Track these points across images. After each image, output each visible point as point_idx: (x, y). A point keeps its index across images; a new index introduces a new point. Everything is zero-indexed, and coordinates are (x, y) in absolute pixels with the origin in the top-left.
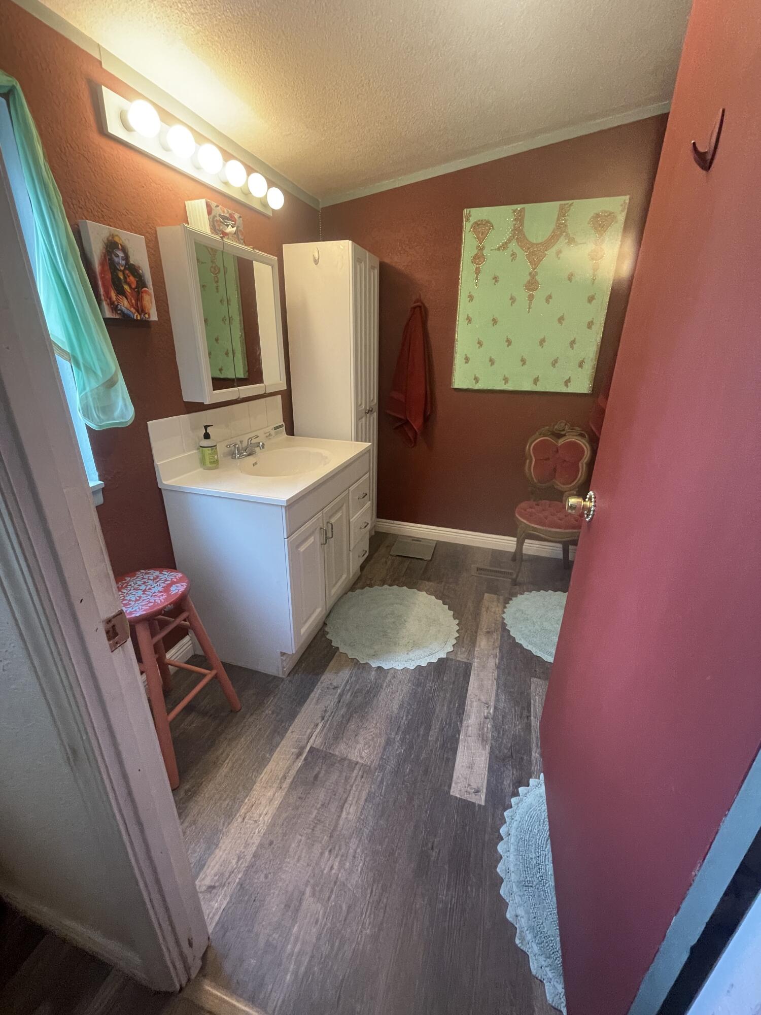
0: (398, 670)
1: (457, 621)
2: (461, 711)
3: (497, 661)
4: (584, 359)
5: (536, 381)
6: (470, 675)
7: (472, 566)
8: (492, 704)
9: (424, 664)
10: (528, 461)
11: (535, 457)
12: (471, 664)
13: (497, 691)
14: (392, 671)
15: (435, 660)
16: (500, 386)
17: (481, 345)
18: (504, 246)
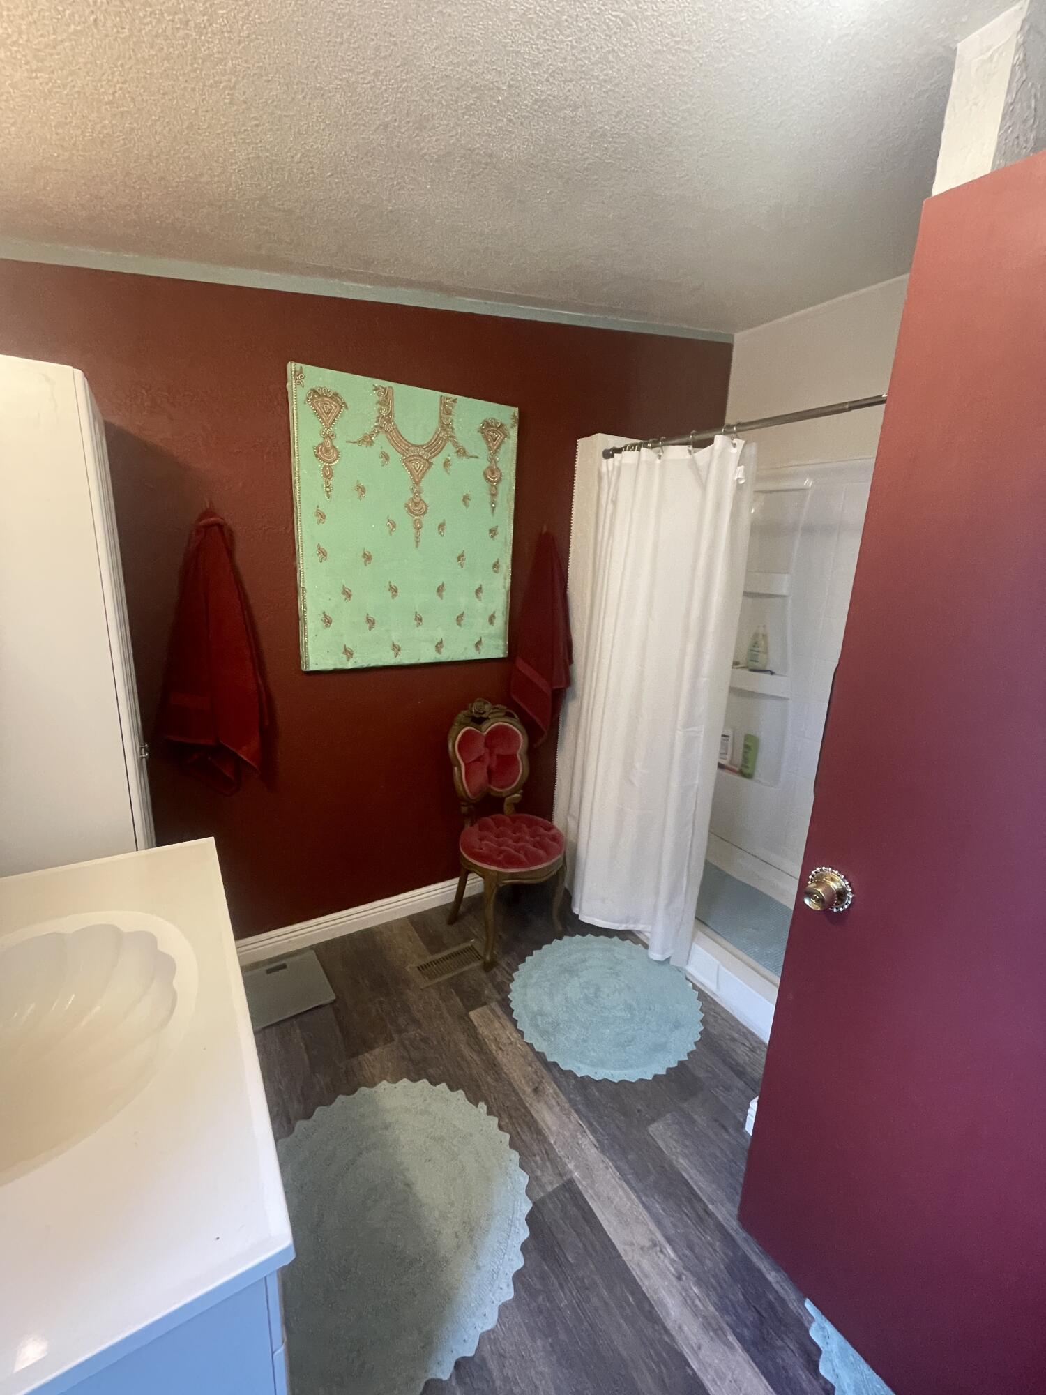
0: (492, 1331)
1: (483, 1107)
2: (647, 1308)
3: (592, 1138)
4: (494, 612)
5: (439, 646)
6: (590, 1208)
7: (408, 968)
8: (660, 1237)
9: (518, 1263)
10: (456, 768)
11: (464, 761)
12: (571, 1181)
13: (642, 1203)
14: (487, 1348)
15: (525, 1233)
16: (389, 659)
17: (350, 596)
18: (368, 440)
